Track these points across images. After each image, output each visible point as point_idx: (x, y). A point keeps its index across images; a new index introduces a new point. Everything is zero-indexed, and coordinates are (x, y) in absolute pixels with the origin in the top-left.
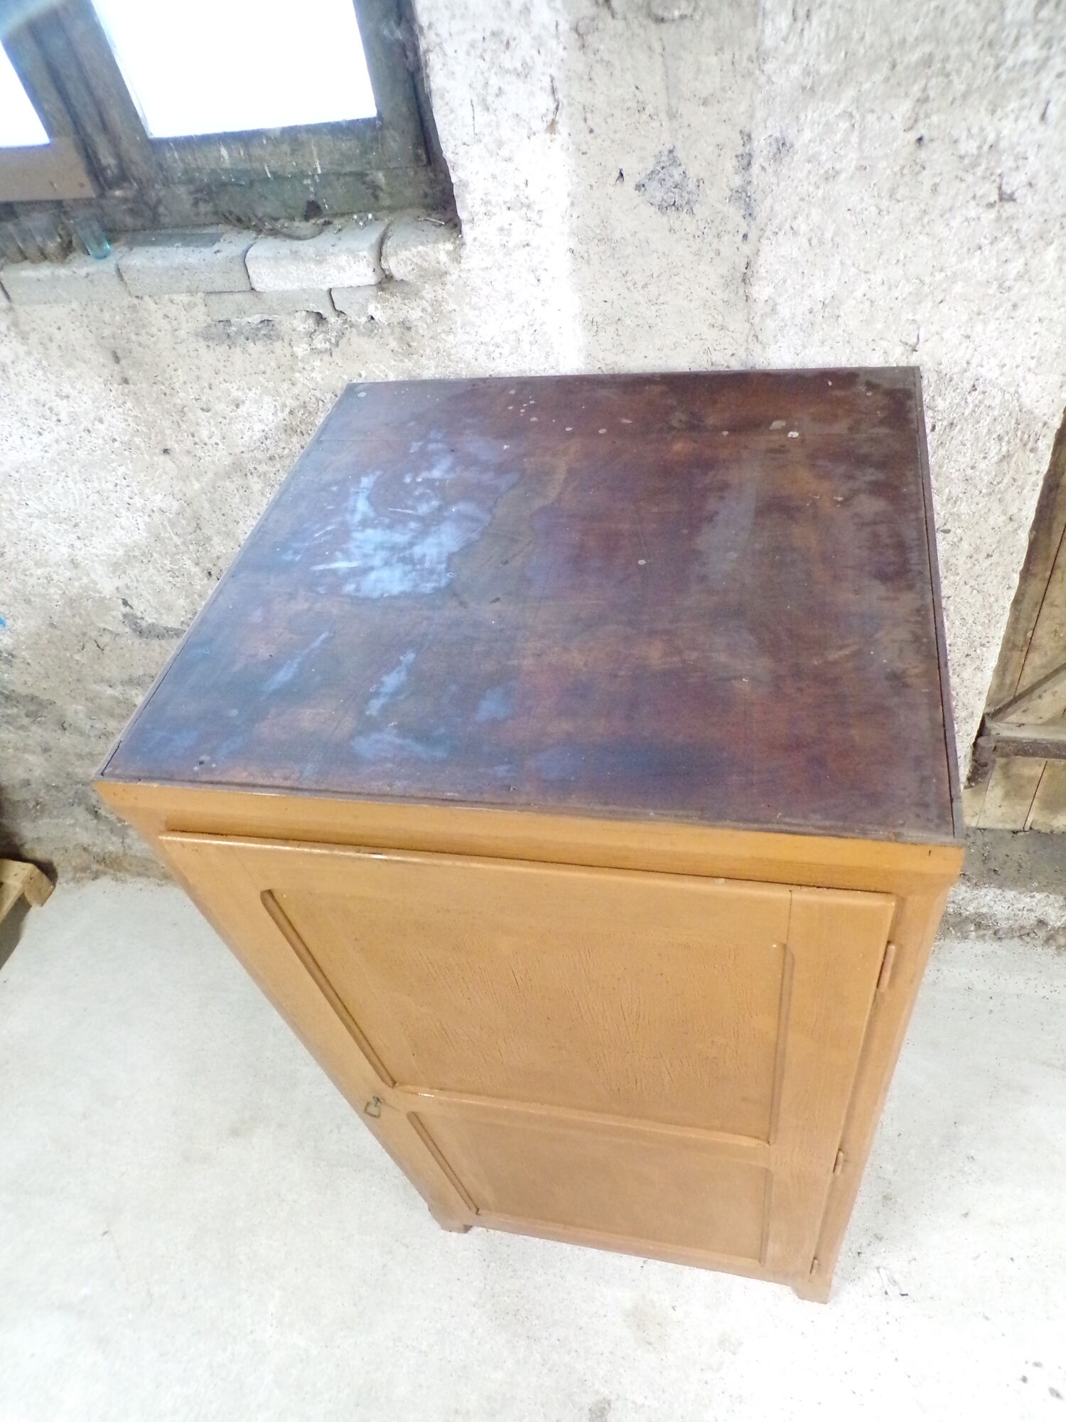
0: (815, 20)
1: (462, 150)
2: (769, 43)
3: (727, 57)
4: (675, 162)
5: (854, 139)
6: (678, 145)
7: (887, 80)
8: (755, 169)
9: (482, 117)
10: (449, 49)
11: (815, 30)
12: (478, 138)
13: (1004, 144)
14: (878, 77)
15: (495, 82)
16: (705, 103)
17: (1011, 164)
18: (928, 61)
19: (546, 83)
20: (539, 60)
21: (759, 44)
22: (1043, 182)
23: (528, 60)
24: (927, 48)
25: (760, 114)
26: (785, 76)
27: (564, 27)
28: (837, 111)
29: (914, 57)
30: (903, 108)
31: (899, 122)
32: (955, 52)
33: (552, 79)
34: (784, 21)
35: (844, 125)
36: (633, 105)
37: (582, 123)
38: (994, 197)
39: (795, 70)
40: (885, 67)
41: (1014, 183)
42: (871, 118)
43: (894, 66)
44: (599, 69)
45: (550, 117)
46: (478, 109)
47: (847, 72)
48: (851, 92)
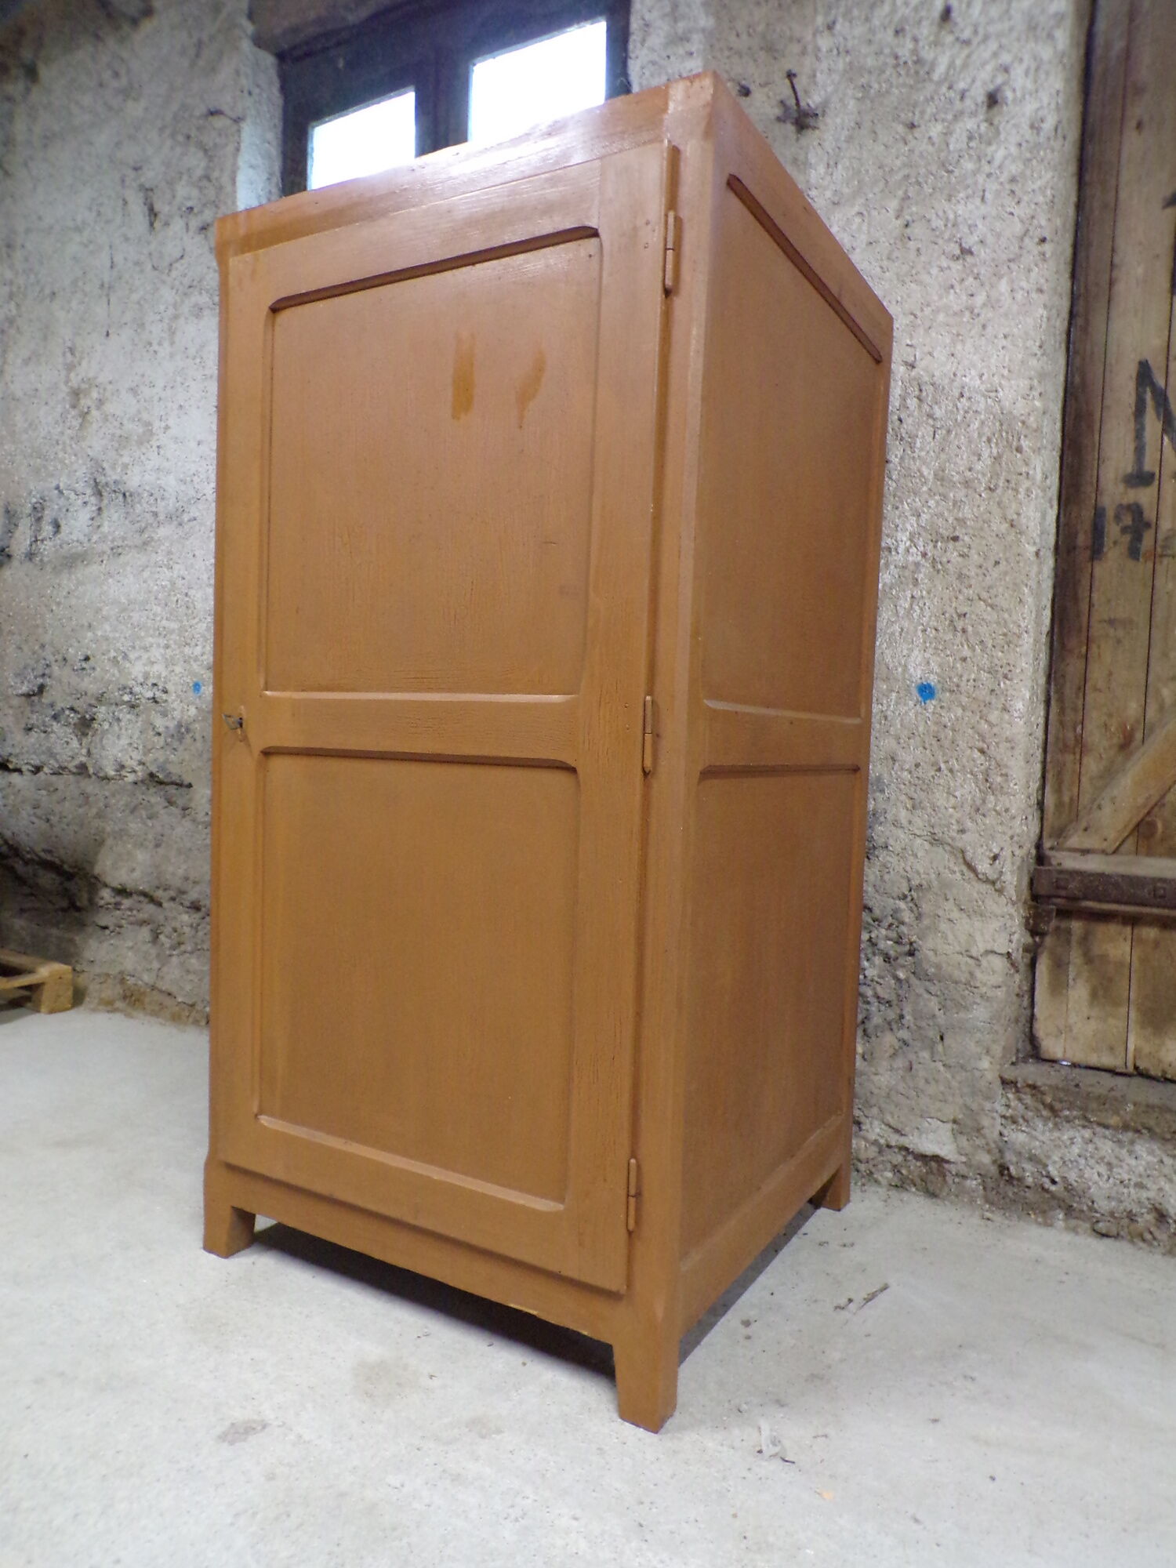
0: (840, 166)
2: (813, 181)
5: (865, 228)
7: (882, 191)
11: (840, 173)
13: (960, 219)
14: (876, 190)
17: (966, 230)
18: (907, 177)
22: (990, 240)
24: (906, 171)
28: (853, 213)
29: (898, 177)
30: (893, 204)
31: (892, 214)
32: (923, 171)
34: (822, 169)
35: (858, 220)
38: (957, 252)
39: (828, 194)
40: (881, 184)
41: (970, 241)
42: (875, 213)
43: (886, 183)
47: (859, 191)
48: (862, 201)
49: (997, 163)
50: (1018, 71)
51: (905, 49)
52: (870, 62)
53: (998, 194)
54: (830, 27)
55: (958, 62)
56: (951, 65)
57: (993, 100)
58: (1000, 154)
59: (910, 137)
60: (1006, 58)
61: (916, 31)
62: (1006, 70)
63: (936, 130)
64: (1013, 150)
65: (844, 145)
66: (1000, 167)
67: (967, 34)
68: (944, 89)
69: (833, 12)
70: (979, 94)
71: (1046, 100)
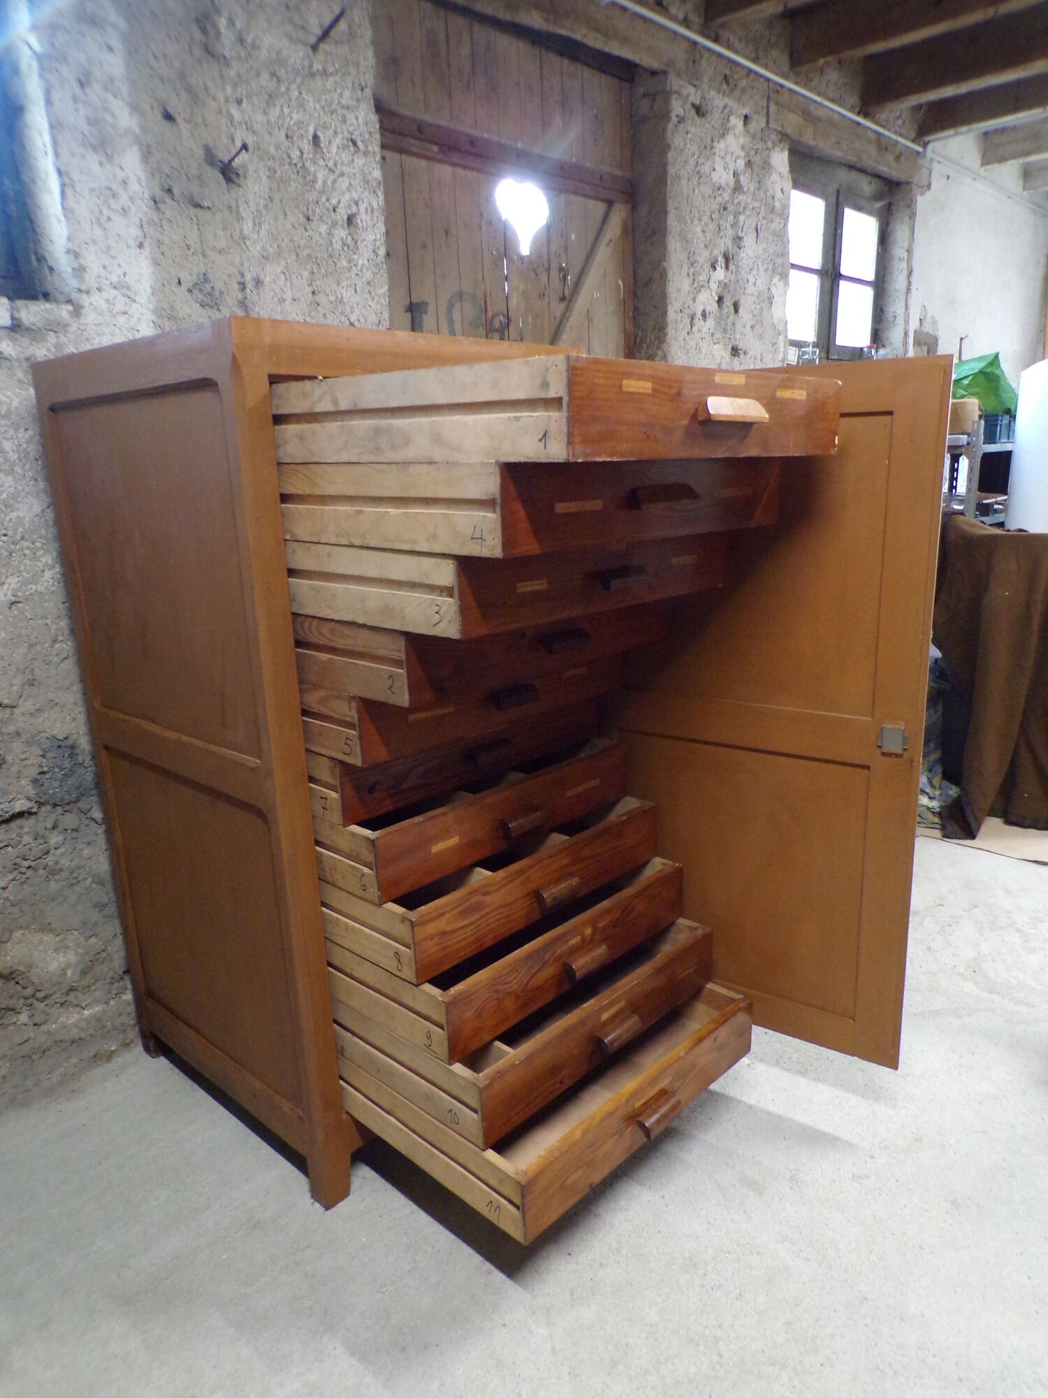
0: (263, 227)
1: (83, 246)
2: (246, 232)
3: (228, 233)
4: (206, 280)
5: (288, 285)
6: (209, 270)
7: (296, 261)
8: (248, 291)
9: (98, 232)
10: (78, 188)
12: (95, 242)
14: (292, 259)
15: (105, 212)
16: (220, 252)
18: (310, 256)
19: (137, 221)
20: (133, 208)
21: (241, 232)
23: (126, 207)
25: (246, 264)
26: (255, 250)
27: (146, 196)
28: (279, 270)
30: (306, 274)
31: (304, 282)
33: (141, 219)
34: (250, 224)
35: (283, 277)
36: (183, 245)
37: (157, 249)
39: (259, 248)
40: (294, 255)
43: (298, 255)
44: (165, 223)
45: (140, 240)
46: (96, 226)
47: (280, 253)
48: (283, 263)
49: (359, 267)
50: (363, 207)
51: (295, 154)
52: (272, 150)
53: (363, 290)
54: (239, 102)
55: (329, 183)
56: (325, 182)
57: (350, 220)
58: (360, 262)
59: (308, 228)
60: (355, 196)
61: (300, 144)
62: (357, 204)
63: (323, 228)
64: (366, 261)
65: (264, 212)
66: (361, 270)
67: (331, 164)
68: (324, 199)
69: (239, 90)
70: (343, 213)
71: (378, 236)
